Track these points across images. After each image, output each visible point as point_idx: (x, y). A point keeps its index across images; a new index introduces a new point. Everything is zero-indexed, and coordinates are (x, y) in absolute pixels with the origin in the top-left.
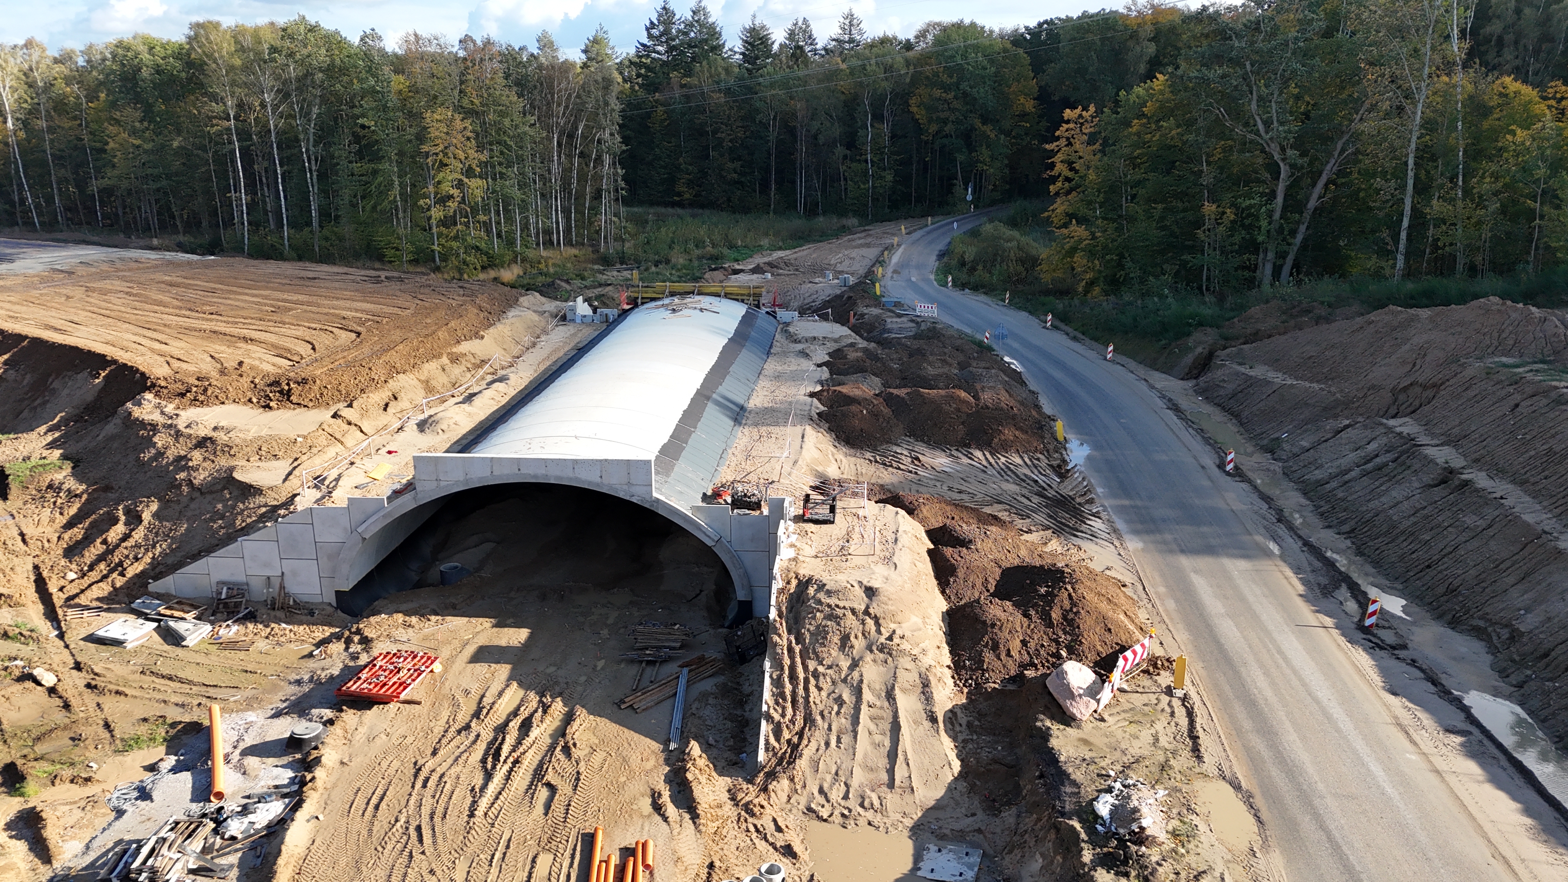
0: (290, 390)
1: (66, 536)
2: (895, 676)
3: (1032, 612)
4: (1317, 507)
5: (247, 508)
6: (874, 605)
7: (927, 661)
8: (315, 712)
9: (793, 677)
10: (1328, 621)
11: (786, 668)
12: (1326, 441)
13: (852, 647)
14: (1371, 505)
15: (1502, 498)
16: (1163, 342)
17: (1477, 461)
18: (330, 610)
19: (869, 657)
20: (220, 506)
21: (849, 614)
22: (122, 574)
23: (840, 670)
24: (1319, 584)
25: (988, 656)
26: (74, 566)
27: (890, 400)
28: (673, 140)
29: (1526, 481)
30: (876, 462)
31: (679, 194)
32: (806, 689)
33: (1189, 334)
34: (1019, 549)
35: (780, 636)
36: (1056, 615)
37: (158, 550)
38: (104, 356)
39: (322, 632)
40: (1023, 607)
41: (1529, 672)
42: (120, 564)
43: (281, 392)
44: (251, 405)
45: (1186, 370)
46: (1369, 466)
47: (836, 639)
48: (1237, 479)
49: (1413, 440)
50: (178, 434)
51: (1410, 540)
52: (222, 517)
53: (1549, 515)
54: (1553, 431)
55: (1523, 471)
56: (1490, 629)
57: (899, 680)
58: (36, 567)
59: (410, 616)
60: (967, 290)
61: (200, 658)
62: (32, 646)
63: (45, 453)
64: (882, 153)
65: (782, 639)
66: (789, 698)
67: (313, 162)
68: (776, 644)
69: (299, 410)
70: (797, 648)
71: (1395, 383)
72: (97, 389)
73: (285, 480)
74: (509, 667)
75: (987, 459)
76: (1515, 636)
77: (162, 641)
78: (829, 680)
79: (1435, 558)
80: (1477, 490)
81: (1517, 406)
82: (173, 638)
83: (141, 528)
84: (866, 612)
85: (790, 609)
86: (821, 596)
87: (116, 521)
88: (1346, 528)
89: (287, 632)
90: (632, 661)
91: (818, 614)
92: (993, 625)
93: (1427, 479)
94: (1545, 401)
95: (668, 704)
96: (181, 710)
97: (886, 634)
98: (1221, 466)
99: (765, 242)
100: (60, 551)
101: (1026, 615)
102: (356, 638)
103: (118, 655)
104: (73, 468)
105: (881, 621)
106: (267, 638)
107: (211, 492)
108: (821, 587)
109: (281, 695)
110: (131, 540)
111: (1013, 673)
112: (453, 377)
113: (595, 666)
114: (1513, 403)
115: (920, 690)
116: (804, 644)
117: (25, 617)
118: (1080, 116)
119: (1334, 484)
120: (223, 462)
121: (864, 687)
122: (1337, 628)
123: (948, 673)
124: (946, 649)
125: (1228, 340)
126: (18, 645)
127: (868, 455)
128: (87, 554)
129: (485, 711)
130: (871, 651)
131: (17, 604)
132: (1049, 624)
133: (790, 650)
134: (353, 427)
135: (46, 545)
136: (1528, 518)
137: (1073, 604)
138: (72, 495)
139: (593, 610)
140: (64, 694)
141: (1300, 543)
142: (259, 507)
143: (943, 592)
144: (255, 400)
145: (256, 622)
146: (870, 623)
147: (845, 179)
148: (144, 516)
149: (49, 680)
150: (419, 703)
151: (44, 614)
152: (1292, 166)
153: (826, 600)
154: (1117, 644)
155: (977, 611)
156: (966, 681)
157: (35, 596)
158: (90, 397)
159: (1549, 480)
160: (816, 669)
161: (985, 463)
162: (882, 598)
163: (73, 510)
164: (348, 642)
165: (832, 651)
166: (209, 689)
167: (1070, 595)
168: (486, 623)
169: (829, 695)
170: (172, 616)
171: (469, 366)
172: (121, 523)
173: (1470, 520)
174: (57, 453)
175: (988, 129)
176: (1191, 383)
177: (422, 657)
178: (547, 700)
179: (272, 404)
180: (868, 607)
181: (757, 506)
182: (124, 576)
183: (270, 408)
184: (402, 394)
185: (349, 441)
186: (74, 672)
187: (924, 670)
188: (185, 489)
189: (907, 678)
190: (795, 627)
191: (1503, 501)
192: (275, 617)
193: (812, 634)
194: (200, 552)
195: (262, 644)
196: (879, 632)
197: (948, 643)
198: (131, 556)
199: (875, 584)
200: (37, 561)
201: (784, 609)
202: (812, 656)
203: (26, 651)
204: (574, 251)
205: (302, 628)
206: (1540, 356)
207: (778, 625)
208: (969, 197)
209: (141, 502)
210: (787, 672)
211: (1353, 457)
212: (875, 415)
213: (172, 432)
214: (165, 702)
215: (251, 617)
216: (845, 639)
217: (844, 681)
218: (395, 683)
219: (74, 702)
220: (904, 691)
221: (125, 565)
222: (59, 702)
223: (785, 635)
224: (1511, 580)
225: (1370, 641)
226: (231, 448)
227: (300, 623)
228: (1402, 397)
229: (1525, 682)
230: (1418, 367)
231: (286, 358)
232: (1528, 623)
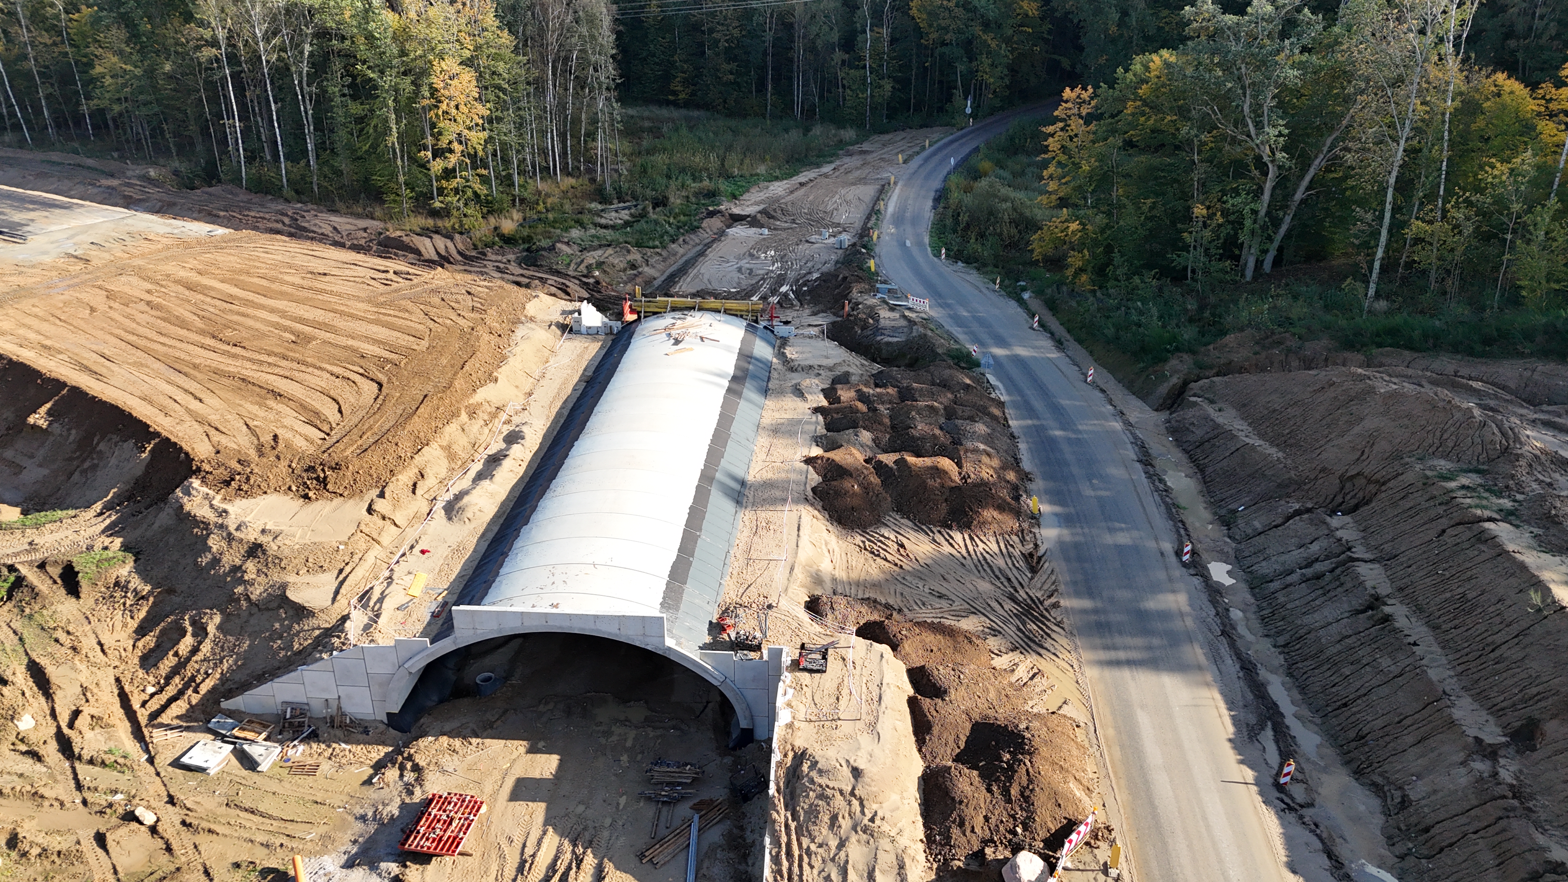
0: (325, 478)
1: (140, 644)
2: (876, 858)
3: (995, 788)
4: (1260, 609)
5: (302, 630)
6: (860, 786)
7: (903, 841)
8: (383, 865)
9: (789, 854)
10: (1249, 774)
11: (784, 846)
12: (1276, 526)
13: (840, 826)
14: (1307, 619)
15: (1415, 644)
16: (1142, 365)
17: (1401, 589)
18: (382, 727)
19: (854, 838)
20: (277, 625)
21: (837, 794)
22: (196, 691)
23: (829, 849)
24: (1248, 725)
25: (955, 832)
26: (151, 679)
27: (880, 468)
28: (667, 35)
29: (1439, 627)
30: (865, 549)
31: (675, 93)
32: (800, 866)
33: (1165, 360)
34: (988, 692)
35: (778, 812)
36: (1014, 791)
37: (225, 666)
38: (148, 426)
39: (379, 752)
40: (988, 776)
41: (1410, 845)
42: (193, 678)
43: (317, 478)
44: (291, 495)
45: (1161, 401)
46: (1309, 572)
47: (826, 819)
48: (1192, 571)
49: (1349, 549)
50: (230, 538)
51: (1333, 671)
52: (281, 637)
53: (1452, 673)
54: (1469, 574)
55: (1437, 614)
56: (1386, 788)
57: (879, 861)
58: (118, 680)
59: (453, 737)
60: (960, 263)
61: (274, 786)
62: (128, 775)
63: (107, 541)
64: (882, 59)
65: (780, 815)
66: (786, 875)
67: (308, 102)
68: (774, 821)
69: (338, 501)
70: (793, 825)
71: (1344, 469)
72: (144, 464)
73: (334, 599)
74: (543, 805)
75: (966, 546)
76: (1405, 803)
77: (239, 765)
78: (819, 858)
79: (1351, 697)
80: (1395, 630)
81: (1444, 531)
82: (249, 763)
83: (207, 641)
84: (852, 793)
85: (788, 783)
86: (814, 774)
87: (183, 634)
88: (1281, 640)
89: (347, 753)
90: (649, 799)
91: (811, 793)
92: (961, 802)
93: (1356, 603)
94: (1468, 534)
95: (682, 856)
96: (266, 851)
97: (869, 815)
98: (1179, 553)
99: (762, 169)
100: (136, 661)
101: (989, 790)
102: (409, 765)
103: (203, 783)
104: (135, 561)
105: (865, 802)
106: (330, 758)
107: (268, 609)
108: (814, 764)
109: (349, 836)
110: (200, 653)
111: (975, 849)
112: (472, 436)
113: (618, 804)
114: (1440, 528)
115: (896, 871)
116: (798, 822)
117: (116, 741)
118: (1078, 97)
119: (1275, 585)
120: (276, 577)
121: (850, 867)
122: (1256, 785)
123: (921, 847)
124: (920, 821)
125: (1202, 370)
126: (115, 773)
127: (858, 539)
128: (162, 666)
129: (527, 865)
130: (856, 832)
131: (108, 726)
132: (1009, 801)
133: (787, 826)
134: (388, 522)
135: (123, 654)
136: (1433, 674)
137: (1030, 781)
138: (140, 598)
139: (614, 728)
140: (165, 835)
141: (1238, 666)
142: (313, 629)
143: (920, 750)
144: (294, 488)
145: (319, 742)
146: (855, 803)
147: (844, 86)
148: (209, 629)
149: (149, 818)
150: (471, 855)
151: (132, 733)
152: (1279, 167)
153: (818, 780)
154: (1065, 818)
155: (948, 783)
156: (936, 855)
157: (120, 713)
158: (139, 471)
159: (1459, 631)
160: (809, 847)
161: (964, 552)
162: (866, 779)
163: (142, 614)
164: (402, 768)
165: (823, 830)
166: (288, 824)
167: (1027, 770)
168: (519, 747)
169: (820, 873)
170: (245, 739)
171: (486, 418)
172: (189, 634)
173: (1385, 662)
174: (118, 541)
175: (988, 38)
176: (1163, 416)
177: (470, 802)
178: (580, 850)
179: (311, 494)
180: (854, 789)
181: (758, 648)
182: (198, 693)
183: (309, 499)
184: (428, 470)
185: (386, 540)
186: (169, 806)
187: (900, 852)
188: (244, 603)
189: (886, 860)
190: (791, 805)
191: (1415, 648)
192: (335, 736)
193: (805, 812)
194: (264, 673)
195: (326, 767)
196: (863, 813)
197: (922, 815)
198: (202, 671)
199: (861, 765)
200: (118, 672)
201: (782, 784)
202: (805, 833)
203: (122, 780)
204: (571, 181)
205: (359, 747)
206: (1475, 463)
207: (776, 801)
208: (968, 110)
209: (205, 614)
210: (784, 849)
211: (1297, 555)
212: (866, 487)
213: (224, 534)
214: (252, 841)
215: (313, 736)
216: (834, 818)
217: (833, 860)
218: (449, 837)
219: (175, 846)
220: (883, 872)
221: (198, 681)
222: (160, 844)
223: (783, 812)
224: (1410, 739)
225: (1282, 801)
226: (281, 560)
227: (358, 743)
228: (1348, 485)
229: (1406, 855)
230: (1364, 457)
231: (316, 427)
232: (1417, 791)
